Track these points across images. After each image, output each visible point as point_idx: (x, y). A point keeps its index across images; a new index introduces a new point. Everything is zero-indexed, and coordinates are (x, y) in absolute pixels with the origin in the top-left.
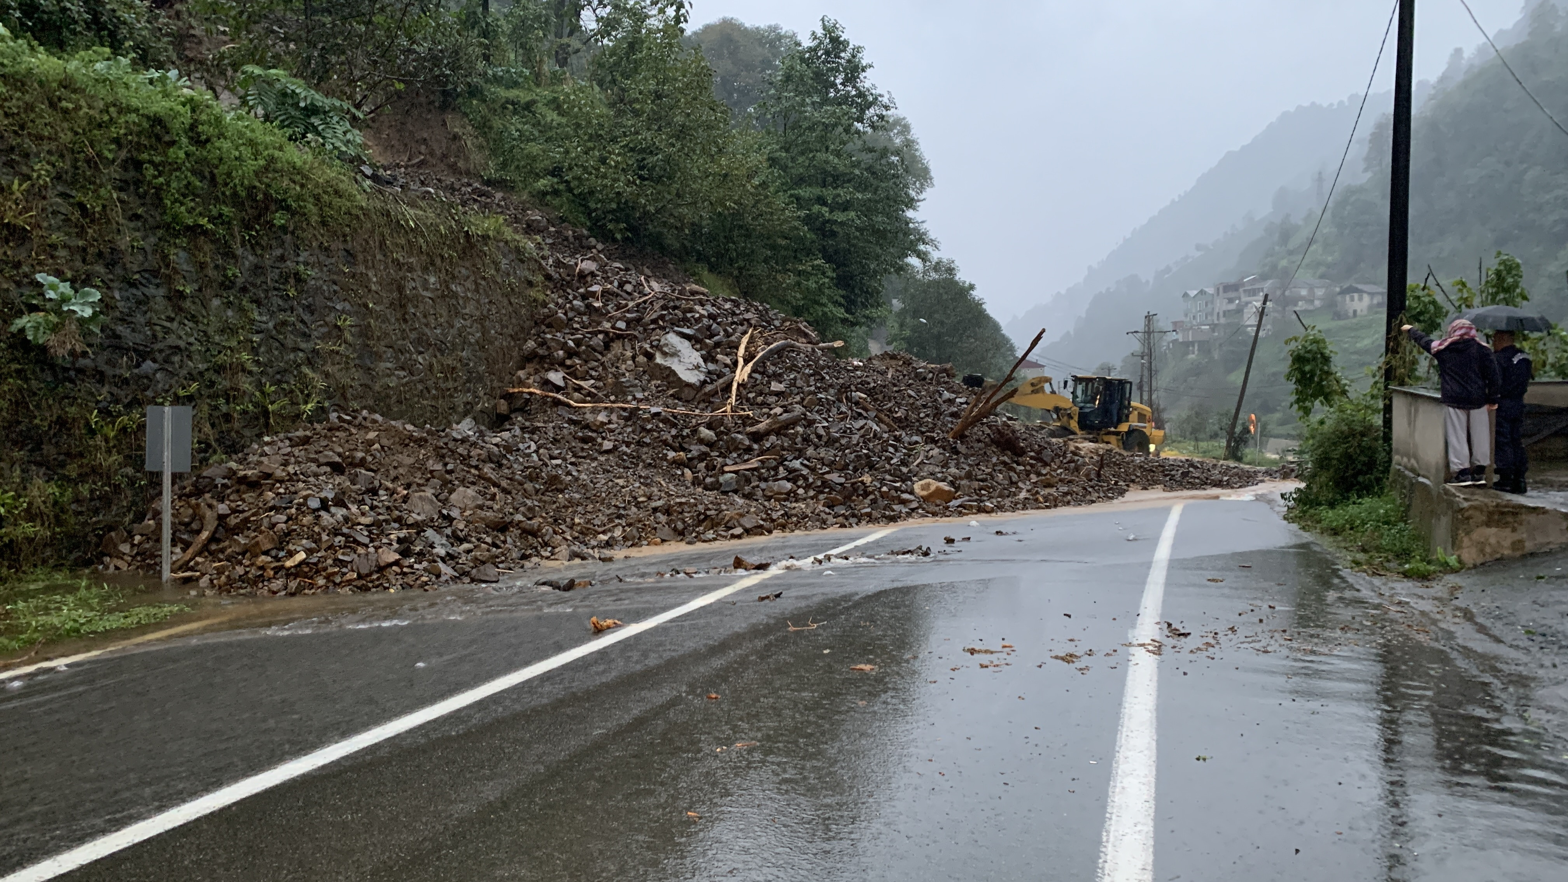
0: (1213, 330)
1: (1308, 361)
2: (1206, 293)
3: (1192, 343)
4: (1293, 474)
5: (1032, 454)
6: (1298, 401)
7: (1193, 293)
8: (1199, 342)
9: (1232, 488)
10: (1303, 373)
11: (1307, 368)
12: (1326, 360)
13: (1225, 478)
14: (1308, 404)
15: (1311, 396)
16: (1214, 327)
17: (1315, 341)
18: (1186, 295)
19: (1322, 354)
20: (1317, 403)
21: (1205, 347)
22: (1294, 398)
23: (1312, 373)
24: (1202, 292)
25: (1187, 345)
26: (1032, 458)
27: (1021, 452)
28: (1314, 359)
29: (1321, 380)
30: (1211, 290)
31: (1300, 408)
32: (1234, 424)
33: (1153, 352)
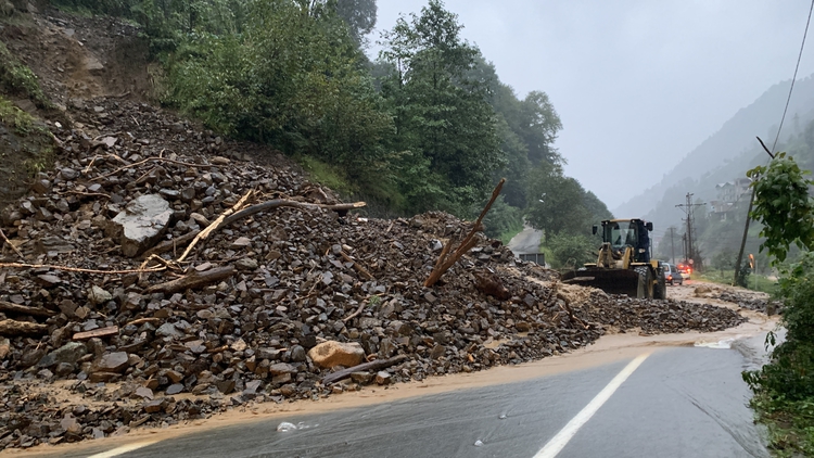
1: (776, 194)
3: (723, 213)
4: (778, 311)
5: (516, 298)
6: (769, 244)
7: (722, 185)
8: (727, 212)
9: (711, 330)
10: (772, 210)
11: (776, 202)
12: (801, 191)
13: (705, 320)
14: (781, 246)
15: (785, 236)
16: (735, 204)
17: (783, 170)
18: (718, 186)
19: (795, 185)
20: (793, 244)
21: (730, 215)
22: (764, 239)
23: (784, 208)
24: (727, 184)
25: (720, 215)
26: (515, 302)
27: (507, 297)
28: (785, 192)
29: (797, 216)
30: (732, 183)
31: (771, 251)
32: (739, 261)
33: (691, 217)
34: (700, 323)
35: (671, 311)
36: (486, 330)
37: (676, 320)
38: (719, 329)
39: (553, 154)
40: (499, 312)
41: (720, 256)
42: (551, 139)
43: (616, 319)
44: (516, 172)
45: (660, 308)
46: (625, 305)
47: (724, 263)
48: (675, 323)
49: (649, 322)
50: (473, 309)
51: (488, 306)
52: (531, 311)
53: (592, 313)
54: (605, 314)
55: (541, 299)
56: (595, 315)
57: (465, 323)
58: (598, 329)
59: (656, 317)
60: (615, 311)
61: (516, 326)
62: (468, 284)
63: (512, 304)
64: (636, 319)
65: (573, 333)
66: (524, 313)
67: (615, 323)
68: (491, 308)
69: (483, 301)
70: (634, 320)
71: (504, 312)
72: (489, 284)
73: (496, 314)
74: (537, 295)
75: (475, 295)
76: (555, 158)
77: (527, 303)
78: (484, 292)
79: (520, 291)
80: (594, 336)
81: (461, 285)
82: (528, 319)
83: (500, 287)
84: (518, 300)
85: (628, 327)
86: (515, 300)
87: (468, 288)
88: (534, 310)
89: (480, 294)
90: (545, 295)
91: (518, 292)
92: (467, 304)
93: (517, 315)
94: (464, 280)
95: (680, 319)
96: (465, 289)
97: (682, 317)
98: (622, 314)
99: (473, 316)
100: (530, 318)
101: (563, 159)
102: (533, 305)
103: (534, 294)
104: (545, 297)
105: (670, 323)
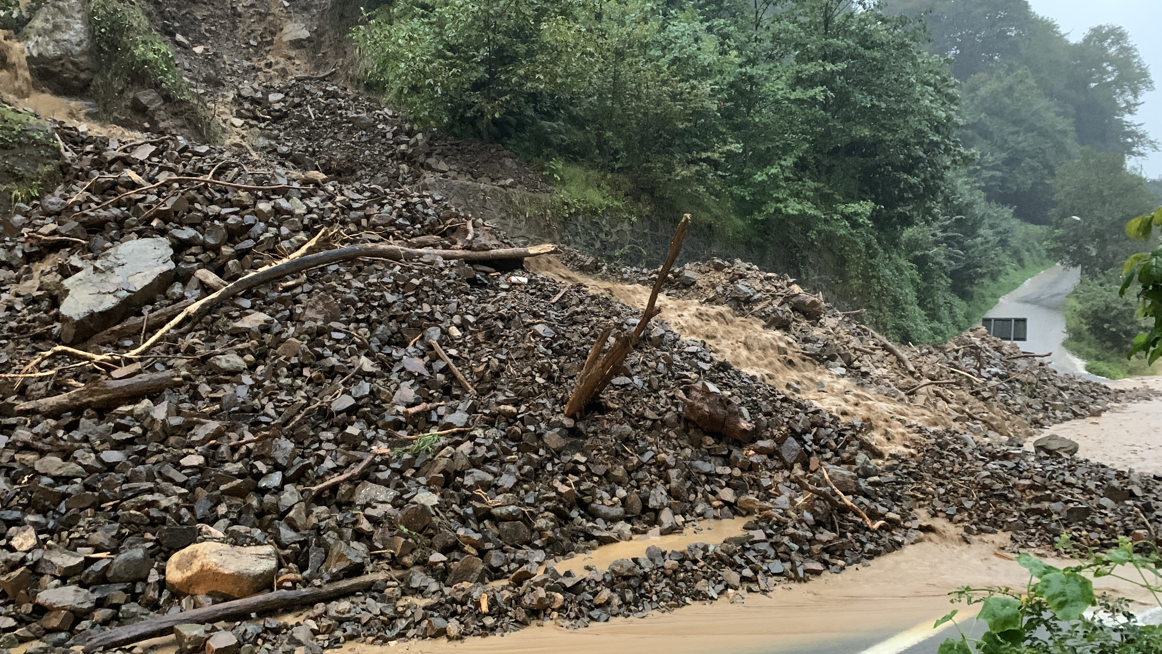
5: (767, 443)
26: (760, 451)
27: (747, 440)
35: (1107, 501)
36: (657, 512)
37: (1104, 527)
39: (1132, 134)
40: (720, 470)
42: (1130, 108)
43: (962, 509)
45: (1085, 490)
49: (1037, 524)
50: (650, 465)
51: (689, 459)
52: (786, 473)
53: (918, 490)
54: (944, 494)
55: (822, 447)
56: (922, 493)
57: (613, 495)
58: (907, 528)
59: (1059, 514)
60: (967, 491)
61: (735, 503)
62: (666, 412)
63: (753, 455)
64: (1009, 513)
65: (820, 542)
66: (771, 477)
67: (958, 517)
68: (699, 463)
69: (685, 448)
70: (1003, 515)
71: (728, 470)
72: (703, 415)
73: (707, 474)
74: (816, 440)
75: (672, 434)
76: (1136, 139)
77: (785, 455)
78: (697, 427)
79: (779, 430)
80: (882, 548)
81: (649, 413)
82: (772, 491)
83: (732, 419)
84: (767, 449)
85: (981, 531)
86: (761, 448)
87: (661, 420)
88: (794, 471)
89: (686, 431)
90: (836, 441)
91: (776, 432)
92: (642, 454)
93: (753, 479)
94: (662, 402)
95: (1115, 526)
96: (654, 421)
97: (1123, 522)
98: (981, 499)
99: (642, 480)
100: (777, 490)
101: (1151, 142)
102: (796, 461)
103: (808, 437)
104: (833, 444)
105: (1084, 533)
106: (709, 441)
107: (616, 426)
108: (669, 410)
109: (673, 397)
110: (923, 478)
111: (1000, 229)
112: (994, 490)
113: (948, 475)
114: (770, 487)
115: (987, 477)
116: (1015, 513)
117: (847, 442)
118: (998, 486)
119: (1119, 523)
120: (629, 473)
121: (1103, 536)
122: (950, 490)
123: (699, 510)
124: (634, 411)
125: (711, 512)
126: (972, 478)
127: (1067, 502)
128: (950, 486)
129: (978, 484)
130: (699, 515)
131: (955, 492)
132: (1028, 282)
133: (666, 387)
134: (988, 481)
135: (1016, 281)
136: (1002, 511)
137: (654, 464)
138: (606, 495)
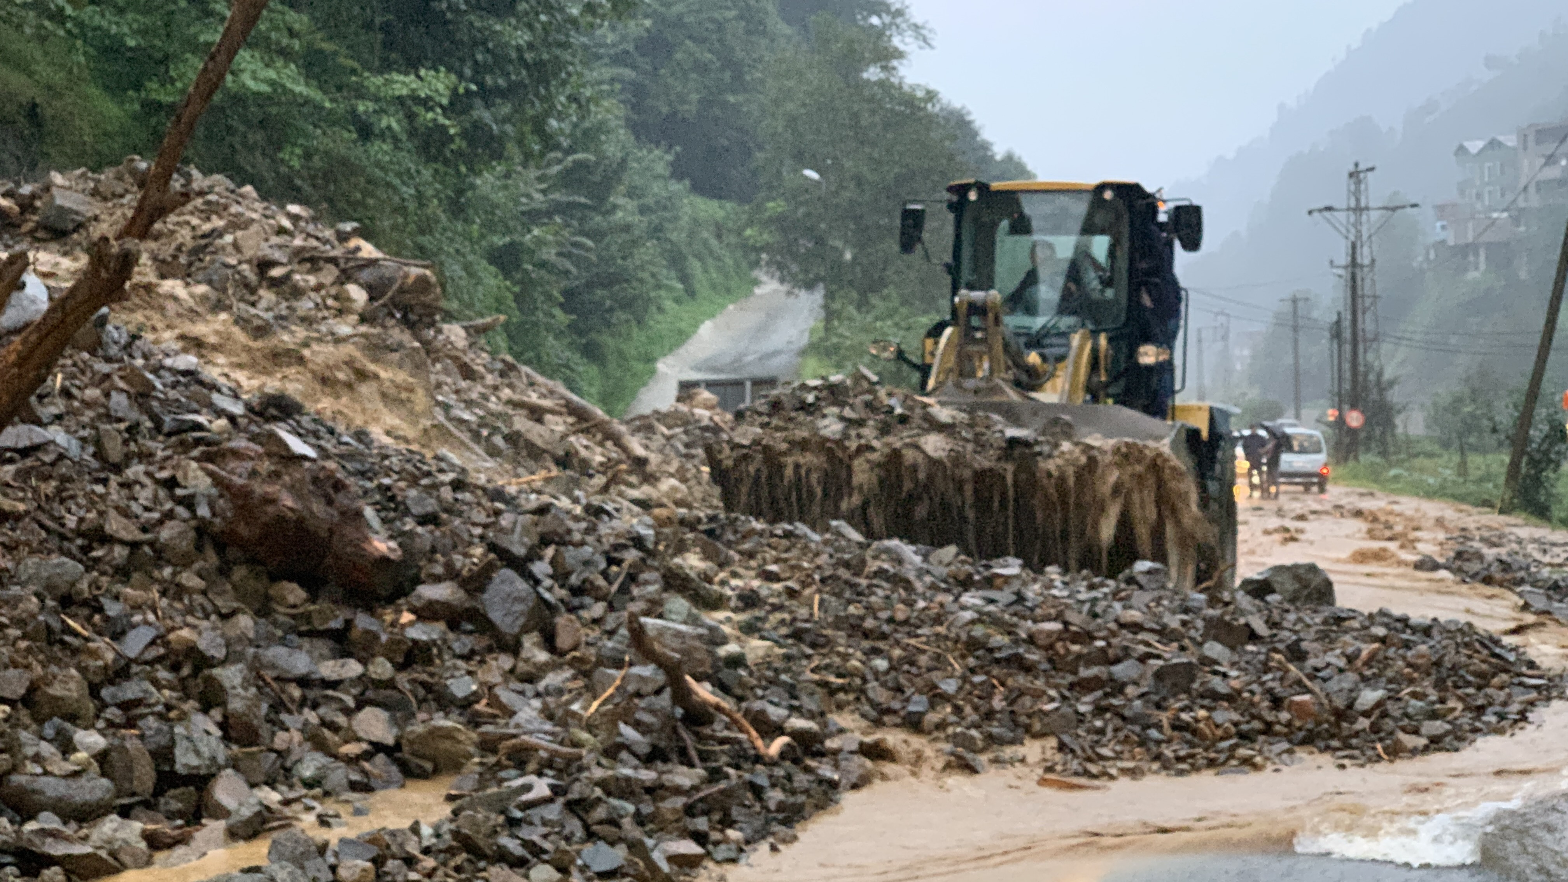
0: (1516, 220)
2: (1500, 144)
3: (1469, 249)
5: (441, 592)
7: (1475, 146)
8: (1489, 246)
16: (1518, 215)
18: (1461, 150)
21: (1500, 256)
24: (1494, 144)
25: (1464, 250)
26: (428, 613)
27: (390, 585)
30: (1511, 141)
32: (1526, 419)
33: (1364, 258)
34: (1345, 714)
35: (1214, 649)
36: (202, 782)
37: (1232, 698)
38: (1435, 743)
40: (329, 669)
41: (1458, 401)
43: (937, 697)
44: (728, 63)
45: (1164, 633)
46: (996, 622)
47: (1470, 426)
48: (1225, 716)
49: (1099, 710)
50: (151, 663)
51: (251, 642)
52: (506, 661)
53: (827, 667)
54: (887, 672)
55: (577, 591)
56: (839, 675)
57: (67, 747)
58: (836, 752)
59: (1136, 683)
60: (938, 657)
61: (398, 746)
62: (161, 522)
63: (411, 624)
64: (1038, 695)
65: (678, 791)
66: (470, 673)
67: (932, 718)
68: (277, 653)
69: (233, 613)
70: (1027, 701)
71: (353, 668)
72: (281, 519)
73: (304, 682)
74: (560, 575)
75: (190, 579)
76: (887, 19)
77: (495, 616)
78: (252, 561)
79: (466, 555)
80: (801, 798)
81: (115, 525)
82: (481, 707)
83: (349, 532)
84: (446, 605)
85: (992, 740)
86: (431, 603)
87: (151, 544)
88: (524, 654)
89: (224, 571)
90: (605, 574)
91: (458, 560)
92: (118, 636)
93: (423, 684)
94: (145, 495)
95: (1252, 693)
96: (134, 546)
97: (1262, 684)
98: (973, 671)
99: (138, 703)
100: (495, 701)
101: (916, 27)
102: (526, 630)
103: (540, 568)
104: (601, 582)
105: (1202, 713)
106: (294, 593)
107: (32, 561)
108: (169, 515)
109: (171, 484)
110: (829, 642)
111: (650, 201)
112: (991, 650)
113: (886, 628)
114: (474, 698)
115: (973, 622)
116: (1053, 693)
117: (632, 578)
118: (999, 639)
119: (1254, 687)
120: (94, 691)
121: (1235, 716)
122: (901, 660)
123: (308, 771)
124: (71, 522)
125: (340, 774)
126: (941, 629)
127: (1143, 659)
128: (897, 652)
129: (956, 641)
130: (309, 784)
131: (912, 663)
132: (706, 328)
133: (146, 456)
134: (978, 631)
135: (683, 325)
136: (1022, 693)
137: (159, 659)
138: (47, 749)
